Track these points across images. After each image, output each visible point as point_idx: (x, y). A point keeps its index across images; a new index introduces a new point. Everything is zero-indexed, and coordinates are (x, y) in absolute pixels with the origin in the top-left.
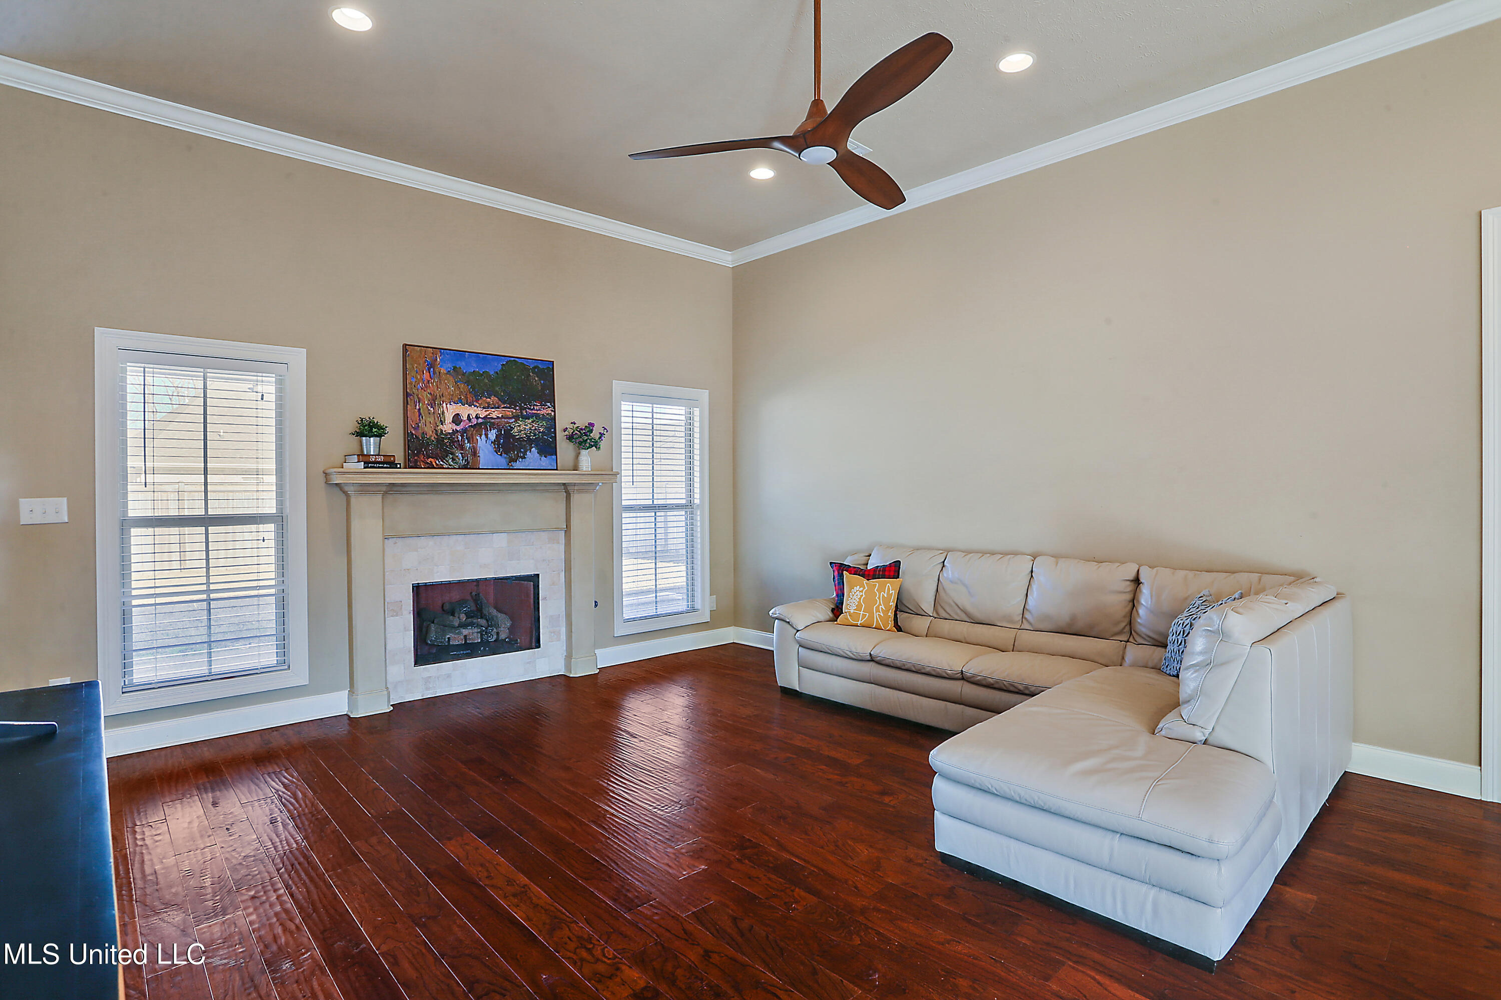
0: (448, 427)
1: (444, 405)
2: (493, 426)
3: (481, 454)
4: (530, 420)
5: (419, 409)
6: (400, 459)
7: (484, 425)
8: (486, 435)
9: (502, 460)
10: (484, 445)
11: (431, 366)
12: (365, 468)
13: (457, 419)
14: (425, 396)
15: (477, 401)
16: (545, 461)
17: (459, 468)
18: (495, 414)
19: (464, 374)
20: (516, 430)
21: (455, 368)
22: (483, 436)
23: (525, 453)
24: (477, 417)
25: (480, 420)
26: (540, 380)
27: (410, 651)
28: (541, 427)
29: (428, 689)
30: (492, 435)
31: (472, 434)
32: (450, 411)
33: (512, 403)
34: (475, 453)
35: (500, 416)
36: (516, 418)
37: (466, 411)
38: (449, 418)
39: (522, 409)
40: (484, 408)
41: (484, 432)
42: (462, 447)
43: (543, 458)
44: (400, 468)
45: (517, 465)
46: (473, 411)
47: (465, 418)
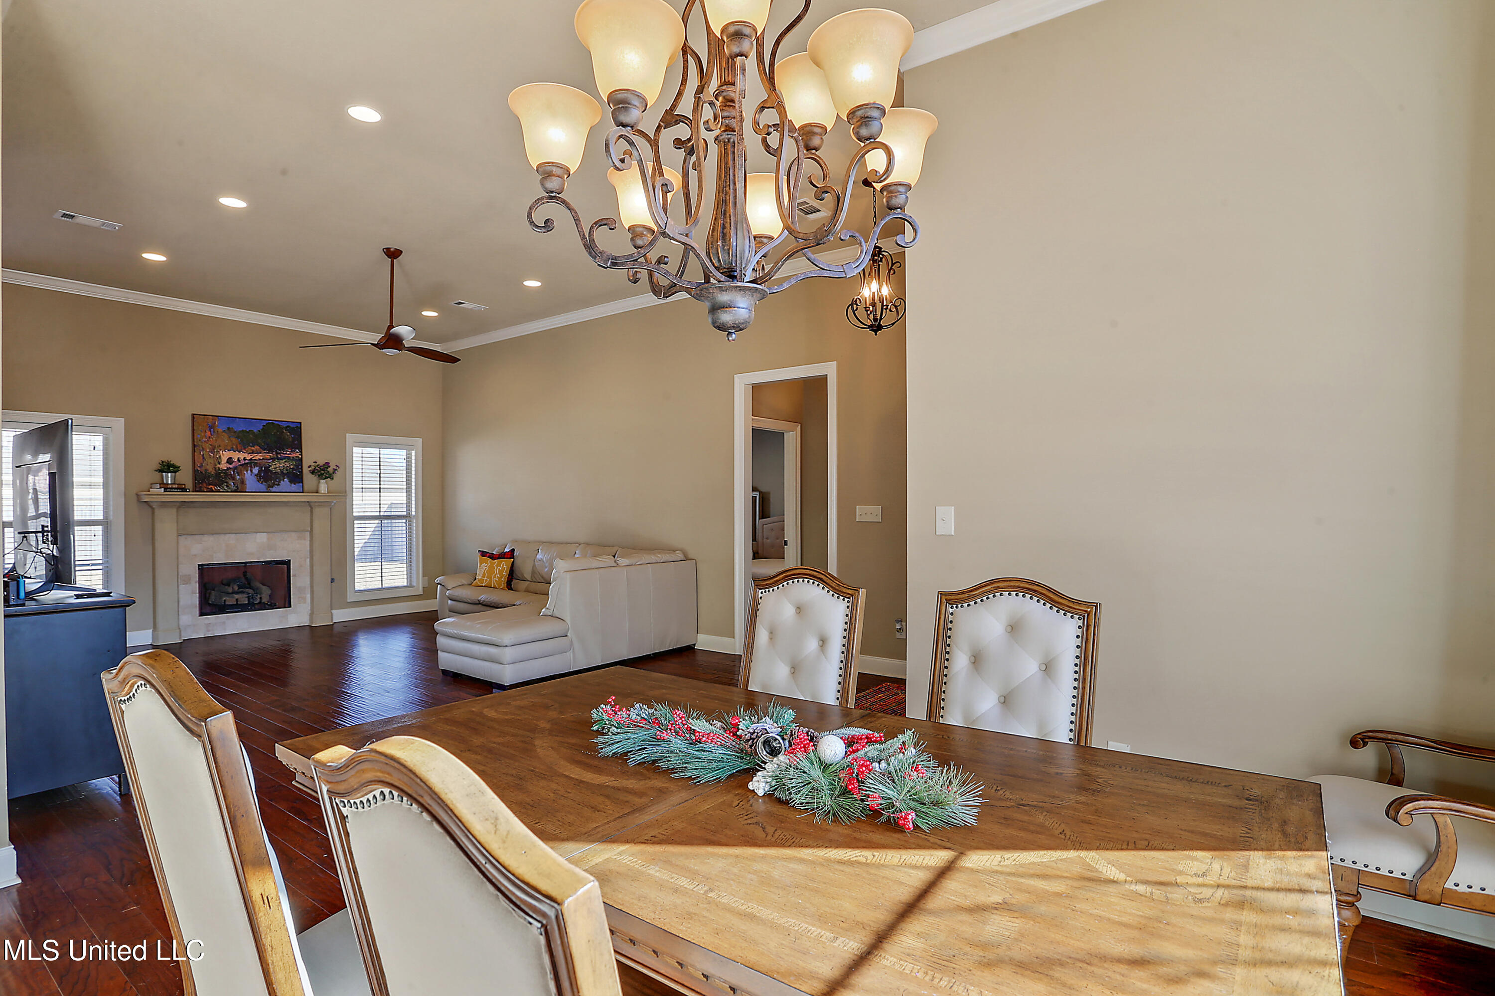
0: (224, 466)
1: (221, 452)
2: (256, 465)
3: (247, 482)
4: (284, 461)
5: (203, 455)
6: (189, 484)
7: (251, 464)
8: (251, 471)
9: (263, 487)
10: (250, 477)
11: (211, 427)
12: (164, 492)
13: (230, 461)
14: (208, 447)
15: (244, 449)
16: (294, 487)
17: (231, 492)
18: (258, 457)
19: (235, 432)
20: (273, 467)
21: (229, 429)
22: (249, 472)
23: (279, 482)
24: (245, 459)
25: (246, 461)
26: (291, 434)
27: (196, 606)
28: (291, 465)
29: (209, 631)
30: (256, 470)
31: (241, 470)
32: (225, 456)
33: (270, 450)
34: (243, 482)
35: (261, 458)
36: (273, 459)
37: (235, 456)
38: (224, 459)
39: (277, 453)
40: (249, 453)
41: (249, 469)
42: (233, 478)
43: (293, 485)
44: (189, 492)
45: (273, 489)
46: (242, 456)
47: (236, 460)
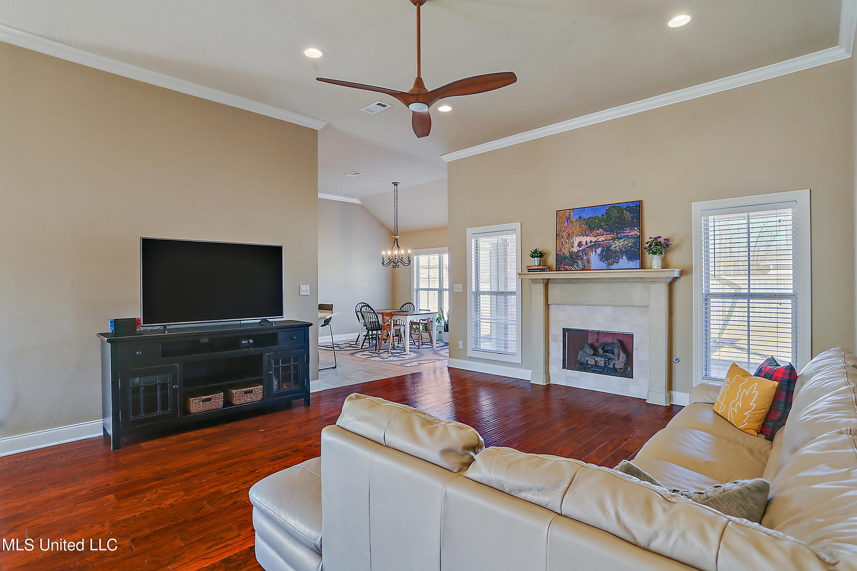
0: (575, 249)
1: (574, 238)
2: (599, 246)
3: (592, 262)
4: (623, 240)
5: (562, 241)
6: (554, 267)
7: (594, 246)
8: (595, 251)
9: (604, 265)
10: (594, 257)
11: (568, 219)
12: (528, 272)
13: (580, 244)
14: (565, 234)
15: (591, 233)
17: (580, 270)
18: (601, 238)
19: (584, 220)
20: (613, 246)
21: (580, 218)
22: (594, 252)
23: (618, 260)
24: (591, 242)
25: (592, 244)
26: (630, 214)
27: (561, 361)
28: (630, 242)
29: (568, 382)
30: (599, 251)
31: (588, 252)
32: (577, 240)
33: (611, 231)
34: (589, 262)
35: (604, 239)
36: (614, 239)
37: (585, 239)
38: (576, 244)
39: (617, 233)
40: (595, 236)
41: (594, 250)
42: (582, 259)
43: (630, 262)
44: (547, 271)
45: (613, 267)
46: (588, 239)
47: (584, 243)
